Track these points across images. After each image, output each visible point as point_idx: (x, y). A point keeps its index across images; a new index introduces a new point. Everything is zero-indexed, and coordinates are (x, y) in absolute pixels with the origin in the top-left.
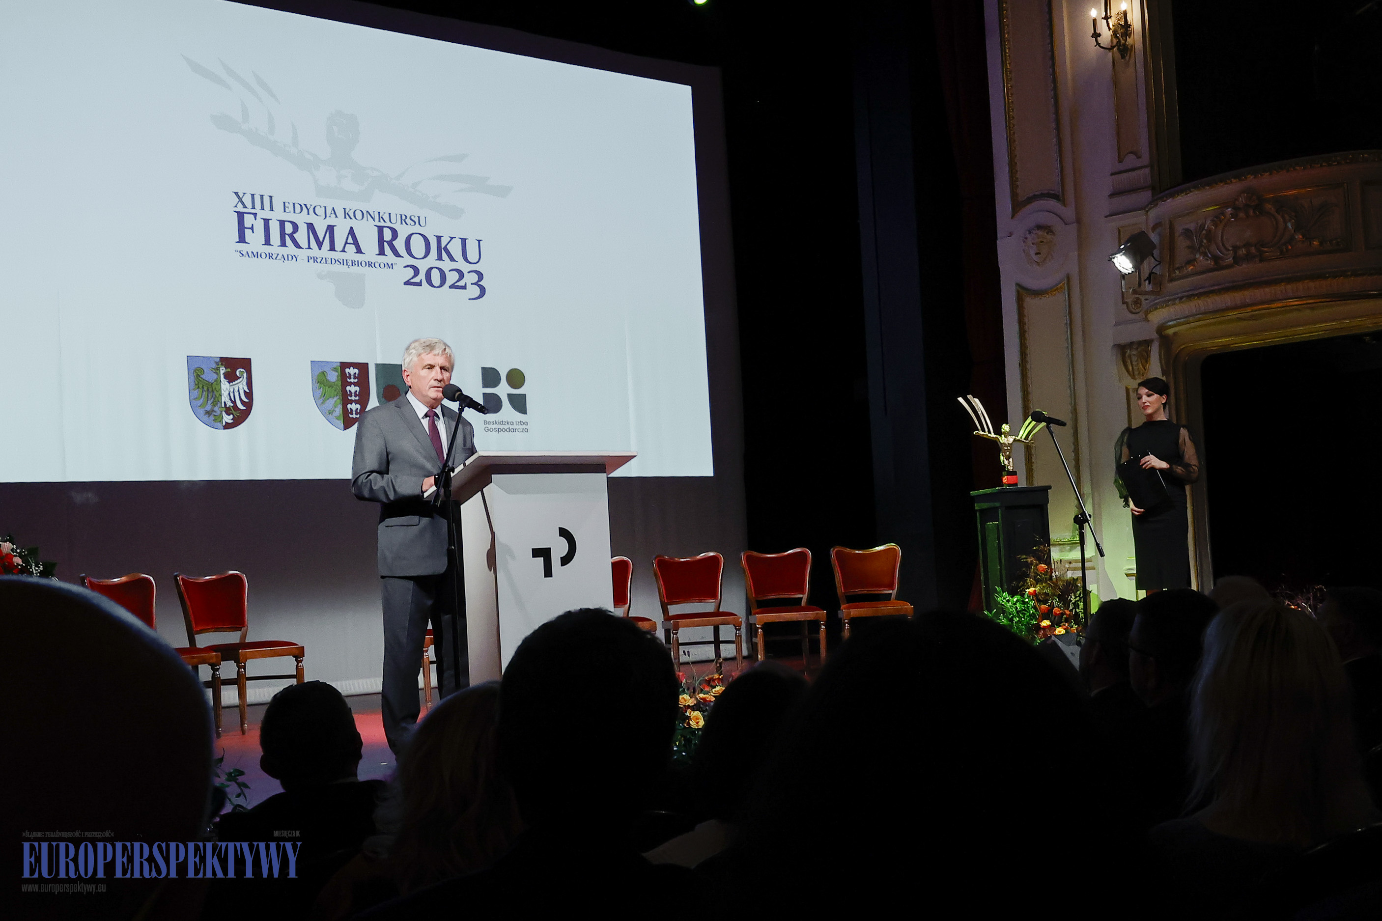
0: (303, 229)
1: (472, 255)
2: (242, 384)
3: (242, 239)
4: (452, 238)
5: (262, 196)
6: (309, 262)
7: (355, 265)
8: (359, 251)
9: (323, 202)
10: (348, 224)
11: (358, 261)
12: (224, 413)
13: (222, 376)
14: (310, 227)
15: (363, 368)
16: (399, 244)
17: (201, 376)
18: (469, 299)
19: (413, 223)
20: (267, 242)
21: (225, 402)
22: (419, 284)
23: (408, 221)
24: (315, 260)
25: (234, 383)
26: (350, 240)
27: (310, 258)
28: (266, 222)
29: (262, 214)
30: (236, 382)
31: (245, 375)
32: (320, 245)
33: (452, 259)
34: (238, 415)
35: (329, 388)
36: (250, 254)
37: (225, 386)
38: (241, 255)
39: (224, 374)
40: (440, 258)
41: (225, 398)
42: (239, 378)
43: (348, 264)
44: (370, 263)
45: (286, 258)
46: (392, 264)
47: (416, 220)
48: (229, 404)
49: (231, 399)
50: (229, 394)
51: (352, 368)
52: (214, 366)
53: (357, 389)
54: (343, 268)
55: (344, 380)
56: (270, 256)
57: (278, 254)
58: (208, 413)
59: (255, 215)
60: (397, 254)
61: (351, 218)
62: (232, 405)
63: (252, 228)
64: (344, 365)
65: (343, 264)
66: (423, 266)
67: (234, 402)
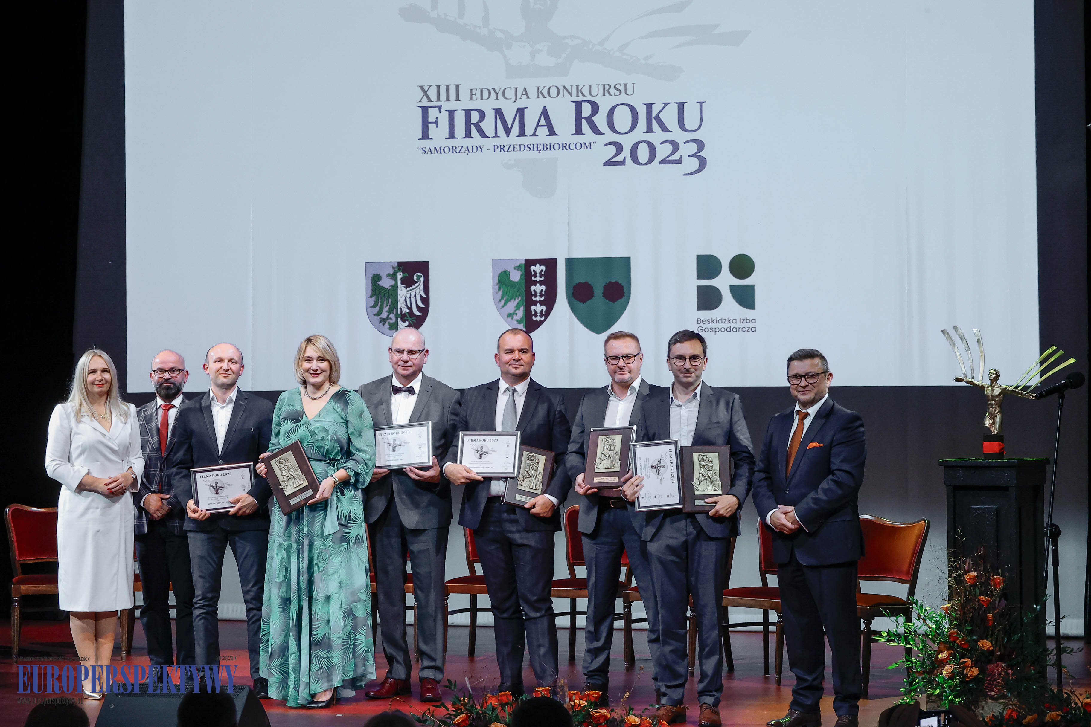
0: (490, 116)
1: (691, 122)
2: (419, 290)
3: (425, 135)
4: (666, 104)
5: (448, 87)
6: (495, 151)
7: (547, 149)
8: (552, 132)
9: (514, 83)
10: (542, 103)
11: (550, 144)
12: (399, 319)
13: (399, 282)
14: (498, 112)
15: (551, 264)
16: (600, 120)
17: (379, 283)
18: (685, 175)
19: (618, 93)
20: (452, 135)
21: (401, 309)
22: (623, 163)
23: (612, 91)
24: (502, 148)
25: (411, 288)
26: (543, 122)
27: (496, 147)
28: (451, 113)
29: (447, 106)
30: (413, 287)
31: (422, 279)
32: (508, 131)
33: (665, 129)
34: (414, 321)
35: (511, 288)
36: (433, 150)
37: (402, 291)
38: (424, 152)
39: (401, 279)
40: (650, 129)
41: (401, 304)
42: (416, 282)
43: (539, 149)
44: (564, 145)
45: (471, 150)
46: (590, 143)
47: (622, 88)
48: (405, 310)
49: (407, 305)
50: (406, 300)
51: (538, 265)
52: (391, 271)
53: (543, 288)
54: (533, 154)
55: (528, 278)
56: (454, 150)
57: (462, 147)
58: (383, 321)
59: (440, 108)
60: (596, 131)
61: (544, 97)
62: (408, 311)
63: (436, 123)
64: (530, 263)
65: (533, 150)
66: (627, 142)
67: (410, 309)
